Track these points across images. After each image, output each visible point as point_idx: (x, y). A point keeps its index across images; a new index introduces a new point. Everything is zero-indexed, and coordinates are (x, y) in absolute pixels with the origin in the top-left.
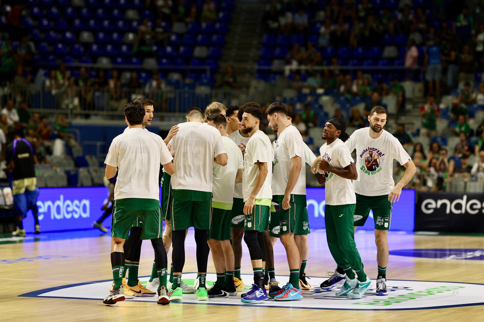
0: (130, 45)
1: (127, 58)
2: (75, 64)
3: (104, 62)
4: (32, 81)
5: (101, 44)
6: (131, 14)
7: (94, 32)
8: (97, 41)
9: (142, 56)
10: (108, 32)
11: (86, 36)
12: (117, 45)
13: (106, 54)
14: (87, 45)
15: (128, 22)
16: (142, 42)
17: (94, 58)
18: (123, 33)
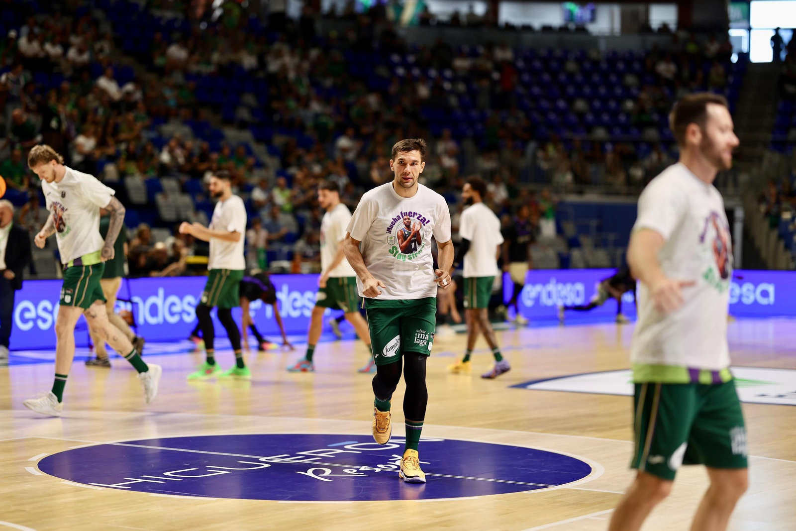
0: (628, 114)
1: (625, 128)
2: (567, 134)
3: (600, 133)
4: (523, 154)
5: (597, 113)
6: (630, 80)
7: (589, 100)
8: (593, 110)
9: (642, 126)
10: (604, 100)
11: (580, 105)
12: (614, 114)
13: (601, 124)
14: (581, 115)
15: (626, 89)
16: (641, 111)
17: (589, 128)
18: (620, 100)
